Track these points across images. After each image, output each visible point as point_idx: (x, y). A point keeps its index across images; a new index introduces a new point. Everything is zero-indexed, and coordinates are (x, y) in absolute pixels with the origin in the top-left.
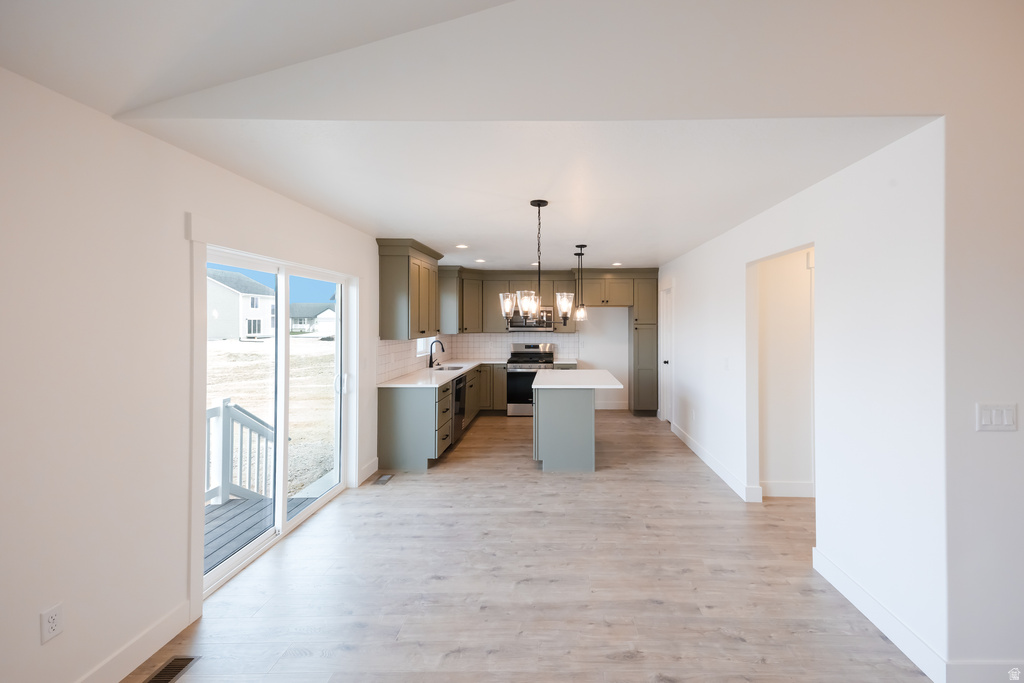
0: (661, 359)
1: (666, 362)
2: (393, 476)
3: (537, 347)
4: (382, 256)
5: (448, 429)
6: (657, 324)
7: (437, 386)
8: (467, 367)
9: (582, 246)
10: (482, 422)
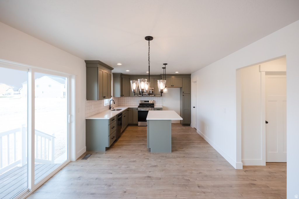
0: (192, 106)
1: (194, 107)
2: (91, 154)
3: (148, 101)
4: (87, 67)
5: (114, 134)
6: (190, 94)
7: (109, 119)
8: (123, 109)
9: (165, 64)
10: (130, 128)
